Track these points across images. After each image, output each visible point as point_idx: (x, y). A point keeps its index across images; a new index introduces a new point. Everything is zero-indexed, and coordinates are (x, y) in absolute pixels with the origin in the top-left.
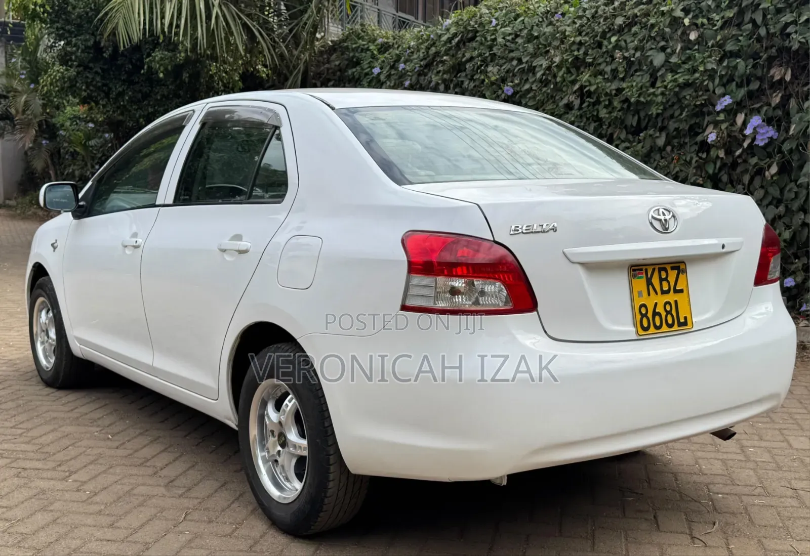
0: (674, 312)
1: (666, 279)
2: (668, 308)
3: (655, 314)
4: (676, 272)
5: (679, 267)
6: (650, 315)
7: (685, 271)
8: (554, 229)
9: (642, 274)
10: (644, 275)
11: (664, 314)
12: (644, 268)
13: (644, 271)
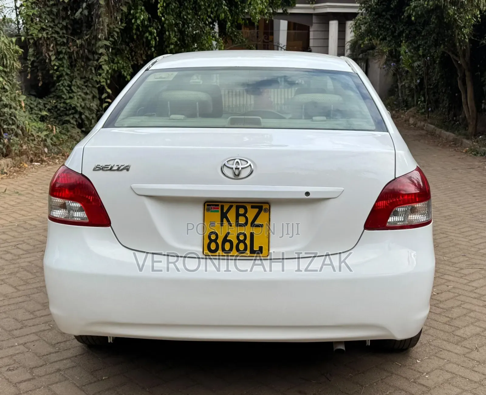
0: (248, 242)
1: (244, 215)
2: (242, 238)
3: (225, 240)
4: (256, 210)
5: (262, 206)
6: (220, 241)
7: (269, 211)
8: (127, 168)
9: (218, 208)
10: (220, 210)
11: (235, 242)
12: (220, 204)
13: (220, 207)
